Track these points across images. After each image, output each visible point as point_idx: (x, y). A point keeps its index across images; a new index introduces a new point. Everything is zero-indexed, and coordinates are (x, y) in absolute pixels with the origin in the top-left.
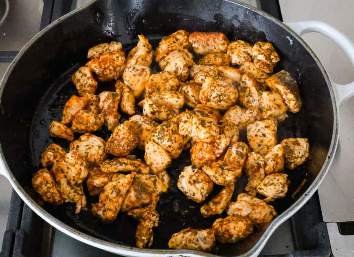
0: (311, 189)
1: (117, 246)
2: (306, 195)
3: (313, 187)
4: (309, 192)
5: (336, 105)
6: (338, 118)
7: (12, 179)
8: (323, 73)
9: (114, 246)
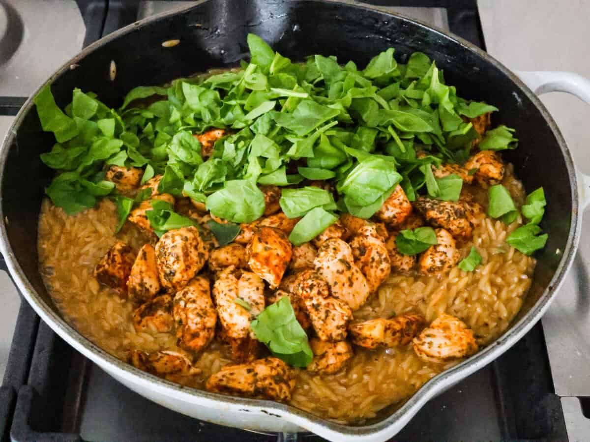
0: (509, 335)
1: (158, 380)
2: (499, 343)
3: (513, 332)
4: (505, 340)
5: (578, 206)
6: (577, 229)
7: (8, 252)
8: (565, 154)
9: (153, 380)
